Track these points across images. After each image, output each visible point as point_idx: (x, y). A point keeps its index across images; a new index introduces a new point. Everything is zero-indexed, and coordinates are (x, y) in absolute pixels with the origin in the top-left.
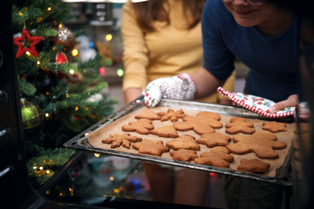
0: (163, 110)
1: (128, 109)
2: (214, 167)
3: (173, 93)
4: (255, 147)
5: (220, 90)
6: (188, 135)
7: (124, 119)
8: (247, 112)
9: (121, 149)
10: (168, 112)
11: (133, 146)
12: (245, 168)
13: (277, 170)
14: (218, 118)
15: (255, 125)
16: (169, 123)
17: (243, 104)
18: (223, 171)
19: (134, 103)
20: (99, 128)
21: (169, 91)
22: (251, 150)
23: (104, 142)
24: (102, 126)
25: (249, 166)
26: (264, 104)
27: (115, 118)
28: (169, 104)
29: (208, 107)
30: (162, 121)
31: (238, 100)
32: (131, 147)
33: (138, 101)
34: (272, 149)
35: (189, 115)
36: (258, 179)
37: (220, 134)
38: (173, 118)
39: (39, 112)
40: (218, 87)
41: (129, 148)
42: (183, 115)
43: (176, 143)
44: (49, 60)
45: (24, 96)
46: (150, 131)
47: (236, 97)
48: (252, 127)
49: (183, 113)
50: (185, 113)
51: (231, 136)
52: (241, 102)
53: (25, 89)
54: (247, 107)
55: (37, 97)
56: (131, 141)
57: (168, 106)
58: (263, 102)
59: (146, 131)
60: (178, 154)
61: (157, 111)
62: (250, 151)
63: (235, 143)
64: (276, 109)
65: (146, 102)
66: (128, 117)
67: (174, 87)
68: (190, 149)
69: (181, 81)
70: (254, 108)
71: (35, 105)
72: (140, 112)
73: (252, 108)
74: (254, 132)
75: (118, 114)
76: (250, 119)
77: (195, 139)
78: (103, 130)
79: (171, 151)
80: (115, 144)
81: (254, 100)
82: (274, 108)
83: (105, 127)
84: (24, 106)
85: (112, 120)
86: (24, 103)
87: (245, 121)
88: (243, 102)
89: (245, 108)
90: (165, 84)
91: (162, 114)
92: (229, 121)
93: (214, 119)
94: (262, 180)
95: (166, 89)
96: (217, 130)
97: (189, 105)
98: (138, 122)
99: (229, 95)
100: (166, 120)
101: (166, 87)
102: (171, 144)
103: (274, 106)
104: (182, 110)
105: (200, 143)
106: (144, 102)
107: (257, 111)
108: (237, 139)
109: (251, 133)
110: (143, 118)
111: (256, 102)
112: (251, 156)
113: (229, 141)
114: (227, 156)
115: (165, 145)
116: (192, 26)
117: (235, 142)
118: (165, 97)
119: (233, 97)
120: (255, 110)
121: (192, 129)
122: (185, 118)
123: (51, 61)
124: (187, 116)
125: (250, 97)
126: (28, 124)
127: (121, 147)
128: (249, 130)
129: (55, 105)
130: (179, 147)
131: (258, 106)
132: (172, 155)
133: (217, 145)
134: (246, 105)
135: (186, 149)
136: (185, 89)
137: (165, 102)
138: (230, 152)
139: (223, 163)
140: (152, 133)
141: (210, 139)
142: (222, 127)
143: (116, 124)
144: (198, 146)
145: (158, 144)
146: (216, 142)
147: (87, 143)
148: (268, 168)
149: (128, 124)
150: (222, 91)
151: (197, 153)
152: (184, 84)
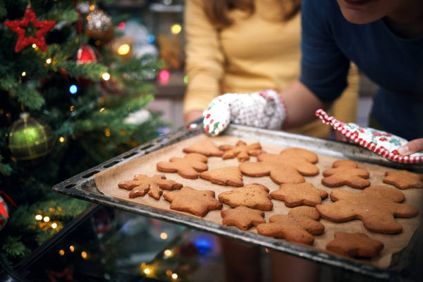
0: (230, 141)
1: (174, 137)
2: (285, 243)
3: (250, 117)
4: (363, 211)
5: (320, 114)
6: (257, 184)
7: (165, 152)
8: (361, 152)
9: (147, 200)
10: (238, 145)
11: (164, 197)
12: (338, 248)
13: (394, 256)
14: (313, 159)
15: (371, 175)
16: (234, 163)
17: (356, 137)
18: (297, 250)
19: (185, 129)
20: (118, 164)
21: (244, 113)
22: (357, 215)
23: (121, 187)
24: (125, 161)
25: (345, 245)
26: (391, 142)
27: (148, 150)
28: (241, 134)
30: (224, 159)
31: (348, 131)
32: (162, 198)
33: (194, 126)
34: (393, 217)
35: (269, 152)
36: (356, 269)
37: (312, 186)
38: (242, 155)
39: (49, 134)
40: (317, 109)
41: (157, 199)
42: (258, 152)
43: (235, 196)
44: (66, 57)
45: (27, 110)
46: (200, 174)
47: (345, 127)
48: (367, 177)
49: (259, 148)
50: (264, 149)
51: (329, 191)
52: (352, 134)
53: (28, 99)
54: (361, 143)
55: (46, 112)
56: (163, 187)
57: (239, 137)
58: (389, 138)
59: (193, 173)
60: (233, 214)
61: (220, 142)
62: (354, 218)
63: (334, 202)
64: (410, 150)
65: (205, 127)
66: (170, 150)
67: (252, 109)
68: (256, 207)
69: (264, 101)
70: (372, 145)
71: (43, 124)
72: (189, 143)
73: (369, 145)
74: (369, 186)
75: (155, 143)
76: (366, 164)
77: (268, 191)
78: (124, 169)
79: (225, 208)
80: (136, 191)
81: (375, 135)
82: (407, 148)
83: (130, 163)
84: (26, 125)
85: (143, 152)
86: (25, 121)
87: (357, 167)
88: (355, 135)
89: (357, 145)
90: (239, 103)
91: (226, 148)
92: (331, 165)
93: (307, 160)
94: (364, 272)
95: (239, 110)
96: (308, 180)
97: (271, 136)
98: (185, 157)
99: (334, 121)
100: (232, 157)
101: (240, 107)
102: (226, 197)
103: (407, 145)
104: (259, 144)
105: (275, 199)
106: (202, 127)
107: (378, 150)
108: (337, 197)
110: (194, 152)
111: (378, 138)
112: (356, 227)
113: (324, 198)
114: (313, 224)
115: (217, 197)
116: (288, 17)
117: (334, 200)
118: (237, 121)
119: (340, 126)
120: (374, 148)
121: (268, 174)
122: (261, 157)
123: (69, 59)
124: (265, 153)
125: (369, 130)
126: (30, 152)
127: (147, 196)
128: (361, 181)
130: (238, 203)
131: (380, 144)
132: (223, 215)
133: (301, 203)
134: (361, 140)
136: (269, 113)
137: (235, 129)
138: (320, 217)
139: (303, 236)
140: (202, 178)
141: (292, 193)
142: (317, 174)
143: (148, 159)
144: (269, 204)
145: (205, 195)
146: (301, 199)
147: (92, 187)
148: (379, 250)
149: (168, 161)
150: (323, 116)
151: (266, 216)
152: (268, 107)
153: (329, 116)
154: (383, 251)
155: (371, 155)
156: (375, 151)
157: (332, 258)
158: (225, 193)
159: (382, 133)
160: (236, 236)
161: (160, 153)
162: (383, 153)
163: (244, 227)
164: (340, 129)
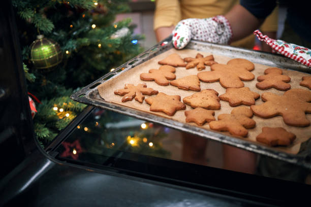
0: (191, 54)
1: (152, 53)
4: (284, 110)
5: (257, 33)
6: (210, 90)
7: (146, 65)
8: (286, 61)
9: (134, 104)
10: (197, 57)
11: (146, 101)
12: (264, 139)
13: (302, 144)
14: (251, 68)
15: (292, 78)
16: (194, 72)
17: (283, 50)
18: (236, 143)
19: (160, 46)
20: (114, 77)
21: (201, 33)
22: (279, 113)
23: (116, 94)
24: (118, 74)
25: (269, 137)
26: (308, 53)
27: (134, 65)
28: (199, 48)
29: (242, 53)
30: (188, 69)
31: (277, 46)
32: (144, 102)
33: (165, 43)
34: (304, 113)
35: (220, 62)
36: (275, 156)
37: (249, 89)
38: (200, 66)
39: (59, 50)
41: (141, 103)
42: (212, 62)
43: (196, 99)
45: (42, 32)
46: (170, 82)
47: (275, 43)
49: (213, 59)
50: (216, 60)
51: (261, 93)
52: (280, 48)
53: (42, 25)
54: (286, 54)
55: (55, 33)
56: (145, 94)
57: (198, 50)
58: (306, 51)
59: (165, 81)
60: (193, 114)
61: (184, 55)
62: (277, 115)
63: (264, 102)
66: (149, 63)
68: (209, 108)
69: (216, 24)
70: (294, 55)
71: (54, 43)
72: (163, 57)
73: (292, 56)
74: (289, 89)
75: (139, 59)
76: (289, 70)
77: (217, 94)
78: (117, 79)
79: (188, 108)
80: (126, 97)
81: (296, 49)
83: (121, 75)
84: (42, 44)
85: (130, 66)
86: (41, 40)
87: (282, 74)
88: (282, 49)
89: (283, 56)
91: (189, 60)
92: (263, 72)
93: (246, 69)
94: (280, 158)
96: (246, 84)
97: (221, 49)
98: (160, 69)
99: (267, 39)
100: (193, 67)
101: (198, 28)
102: (188, 100)
104: (212, 56)
105: (222, 100)
106: (172, 43)
107: (298, 59)
108: (266, 98)
109: (286, 90)
110: (166, 64)
111: (298, 51)
112: (278, 122)
113: (257, 99)
114: (248, 121)
115: (182, 101)
119: (271, 42)
120: (295, 57)
121: (218, 81)
124: (217, 63)
125: (292, 45)
126: (47, 63)
127: (134, 100)
128: (284, 85)
129: (76, 42)
130: (196, 105)
131: (300, 55)
132: (186, 114)
133: (241, 104)
134: (286, 52)
135: (204, 108)
137: (196, 44)
138: (254, 114)
139: (240, 131)
140: (172, 85)
141: (235, 96)
142: (253, 79)
143: (134, 71)
144: (218, 105)
145: (174, 99)
146: (240, 100)
147: (97, 95)
148: (292, 140)
149: (148, 72)
150: (259, 34)
151: (216, 114)
152: (219, 28)
153: (263, 35)
154: (295, 140)
155: (293, 63)
156: (296, 60)
157: (259, 148)
158: (187, 97)
159: (301, 47)
160: (194, 132)
161: (142, 66)
162: (302, 61)
163: (201, 124)
164: (271, 44)
